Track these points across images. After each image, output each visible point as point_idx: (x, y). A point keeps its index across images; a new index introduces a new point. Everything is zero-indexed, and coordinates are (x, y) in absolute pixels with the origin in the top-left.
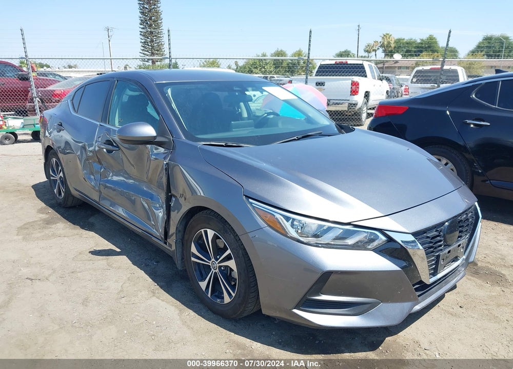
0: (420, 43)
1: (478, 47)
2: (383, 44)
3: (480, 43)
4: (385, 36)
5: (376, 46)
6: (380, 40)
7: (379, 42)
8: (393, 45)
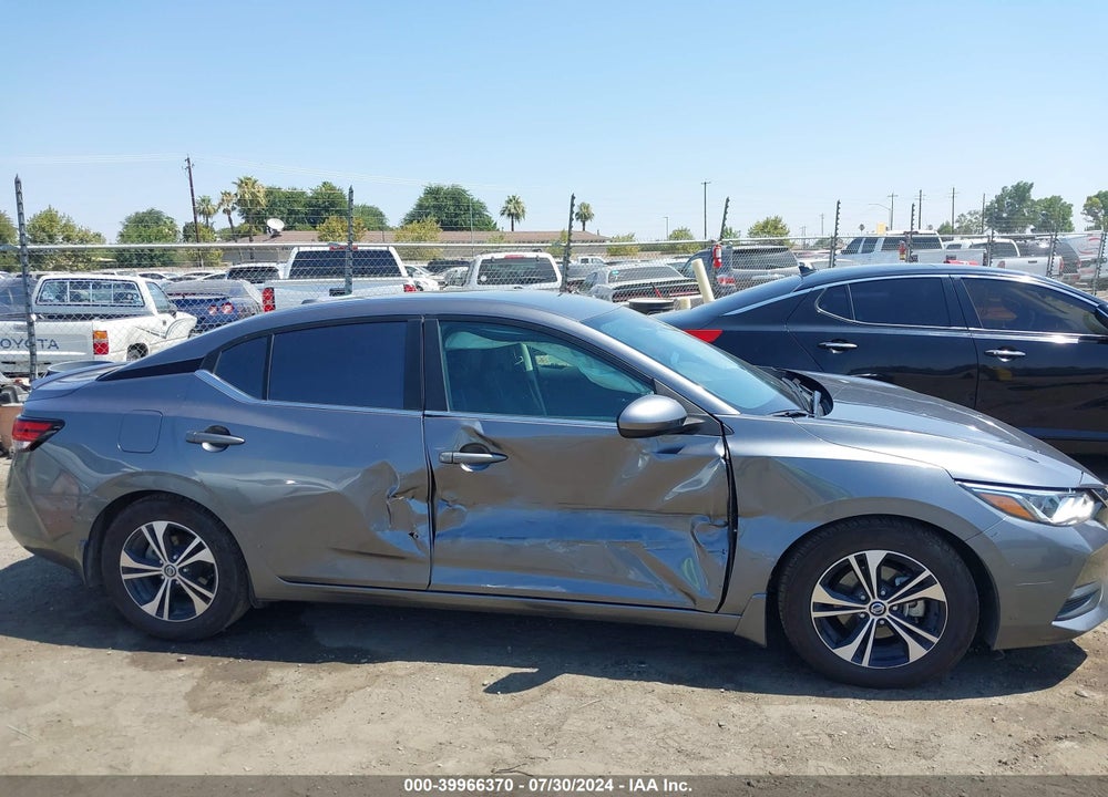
0: (312, 197)
1: (420, 206)
2: (243, 196)
3: (421, 199)
4: (242, 183)
5: (229, 201)
6: (234, 190)
7: (233, 194)
8: (263, 201)
